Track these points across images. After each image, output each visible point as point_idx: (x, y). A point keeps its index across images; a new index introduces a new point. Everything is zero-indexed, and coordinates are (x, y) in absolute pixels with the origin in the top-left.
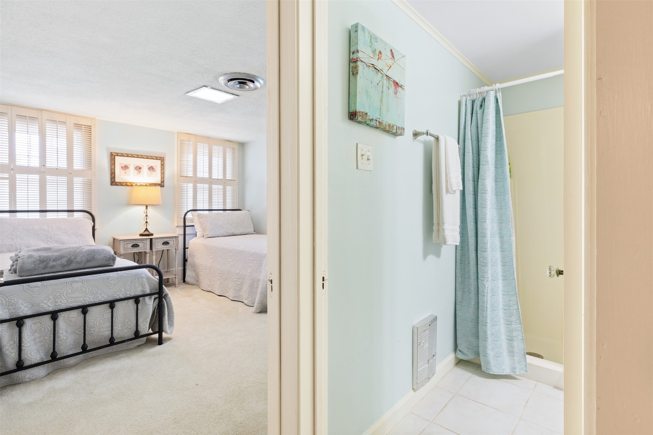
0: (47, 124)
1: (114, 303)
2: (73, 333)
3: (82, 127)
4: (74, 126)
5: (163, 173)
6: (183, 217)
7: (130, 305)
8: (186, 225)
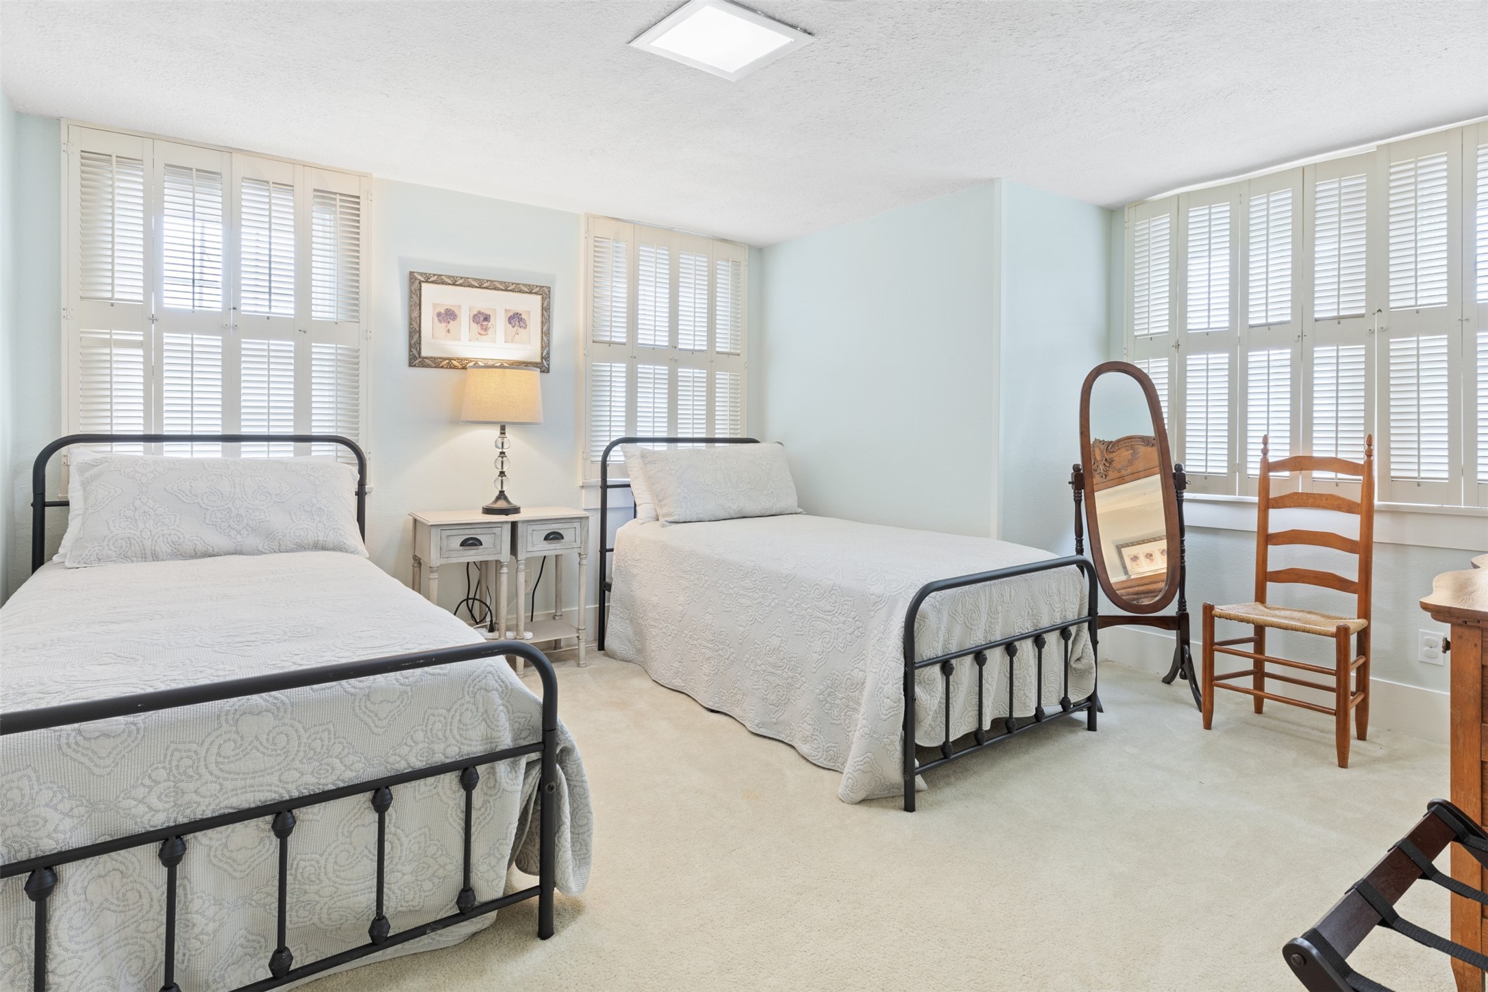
0: (243, 190)
1: (387, 791)
2: (245, 903)
3: (335, 199)
4: (316, 196)
5: (546, 333)
6: (600, 459)
7: (445, 794)
8: (608, 484)
